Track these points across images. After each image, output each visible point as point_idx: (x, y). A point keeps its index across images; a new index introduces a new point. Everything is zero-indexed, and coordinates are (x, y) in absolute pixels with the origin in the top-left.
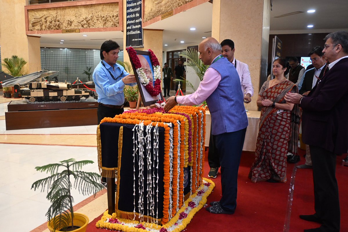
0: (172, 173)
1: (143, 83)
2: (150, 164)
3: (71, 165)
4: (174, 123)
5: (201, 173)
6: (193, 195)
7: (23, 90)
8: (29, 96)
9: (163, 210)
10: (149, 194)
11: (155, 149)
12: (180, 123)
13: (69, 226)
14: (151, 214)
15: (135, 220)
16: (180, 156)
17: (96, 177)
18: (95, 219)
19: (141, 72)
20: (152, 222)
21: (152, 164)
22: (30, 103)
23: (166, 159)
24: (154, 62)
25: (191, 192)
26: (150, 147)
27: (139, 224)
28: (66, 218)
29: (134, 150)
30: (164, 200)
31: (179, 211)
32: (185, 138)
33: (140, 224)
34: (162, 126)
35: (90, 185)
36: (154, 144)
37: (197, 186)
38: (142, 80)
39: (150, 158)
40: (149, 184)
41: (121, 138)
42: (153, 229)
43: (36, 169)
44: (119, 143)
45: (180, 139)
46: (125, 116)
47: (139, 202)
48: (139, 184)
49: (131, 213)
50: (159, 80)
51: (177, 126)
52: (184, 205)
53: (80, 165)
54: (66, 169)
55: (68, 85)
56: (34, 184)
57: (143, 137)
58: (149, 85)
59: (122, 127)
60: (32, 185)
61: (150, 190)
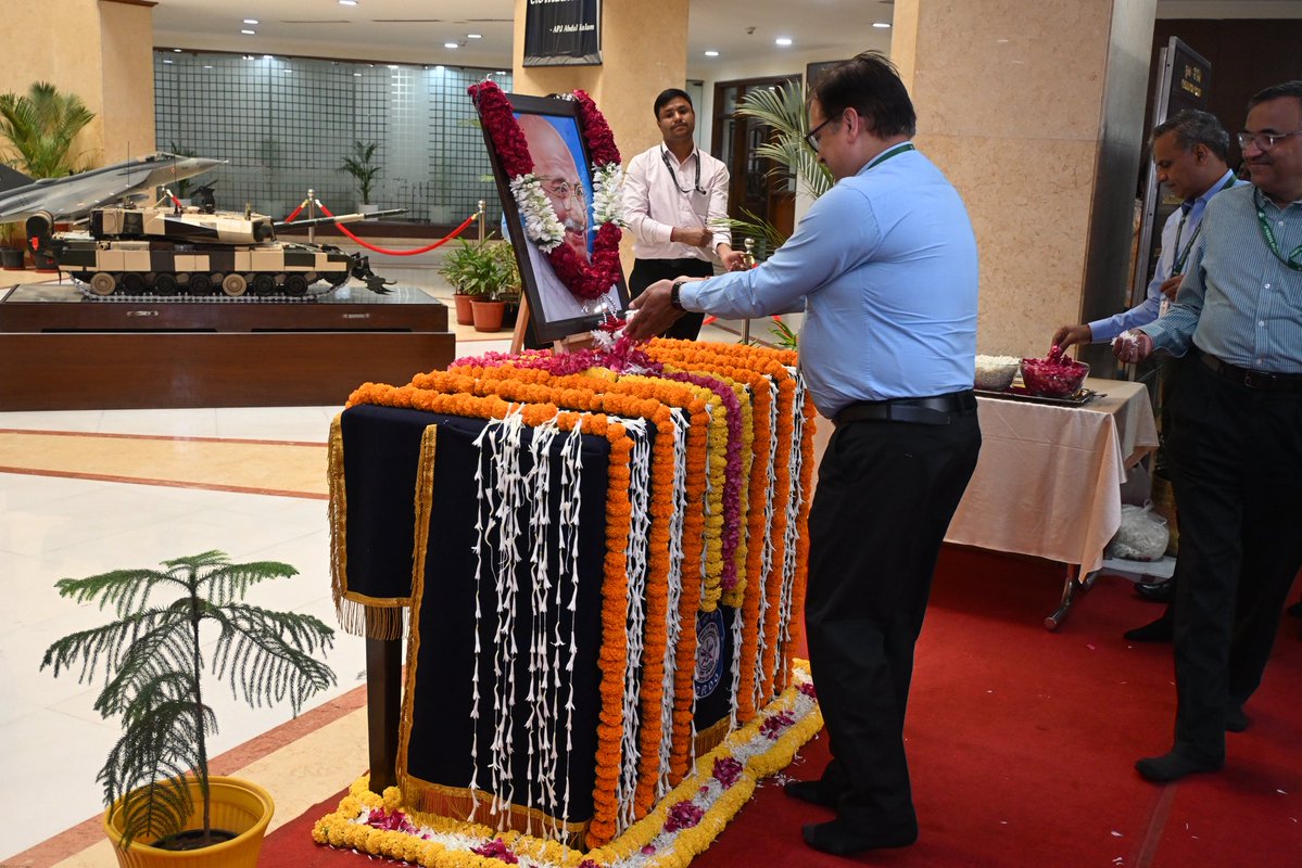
0: (640, 633)
1: (540, 242)
2: (542, 591)
3: (206, 578)
4: (656, 418)
5: (788, 638)
6: (742, 732)
7: (63, 242)
8: (89, 269)
9: (594, 787)
10: (536, 714)
11: (565, 527)
12: (688, 421)
13: (187, 828)
14: (542, 800)
15: (478, 820)
16: (683, 561)
17: (311, 635)
18: (315, 807)
19: (532, 193)
20: (545, 835)
21: (552, 592)
22: (94, 296)
23: (612, 573)
24: (596, 148)
25: (733, 719)
26: (545, 520)
27: (492, 838)
28: (174, 796)
29: (479, 526)
30: (600, 744)
31: (669, 798)
32: (709, 486)
33: (494, 841)
34: (600, 432)
35: (280, 665)
36: (561, 508)
37: (761, 695)
38: (534, 227)
39: (543, 565)
40: (538, 674)
41: (426, 473)
42: (548, 864)
43: (59, 589)
44: (417, 496)
45: (684, 489)
46: (453, 381)
47: (494, 747)
48: (498, 672)
49: (460, 792)
50: (613, 226)
51: (669, 432)
52: (694, 770)
53: (240, 582)
54: (187, 594)
55: (257, 226)
56: (54, 647)
57: (518, 475)
58: (564, 248)
59: (431, 428)
60: (44, 654)
61: (539, 698)
